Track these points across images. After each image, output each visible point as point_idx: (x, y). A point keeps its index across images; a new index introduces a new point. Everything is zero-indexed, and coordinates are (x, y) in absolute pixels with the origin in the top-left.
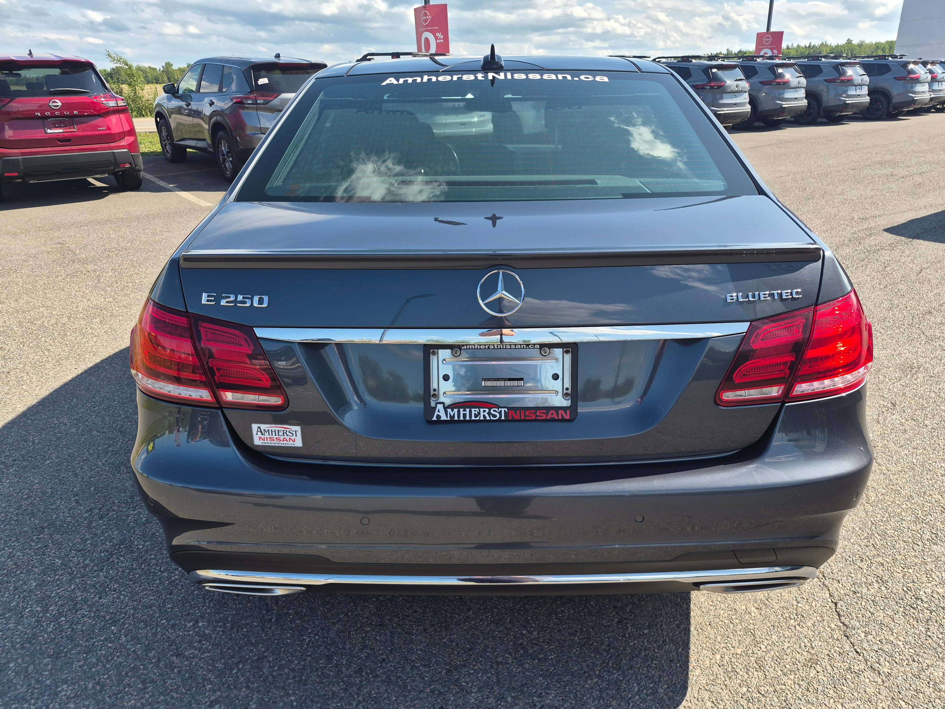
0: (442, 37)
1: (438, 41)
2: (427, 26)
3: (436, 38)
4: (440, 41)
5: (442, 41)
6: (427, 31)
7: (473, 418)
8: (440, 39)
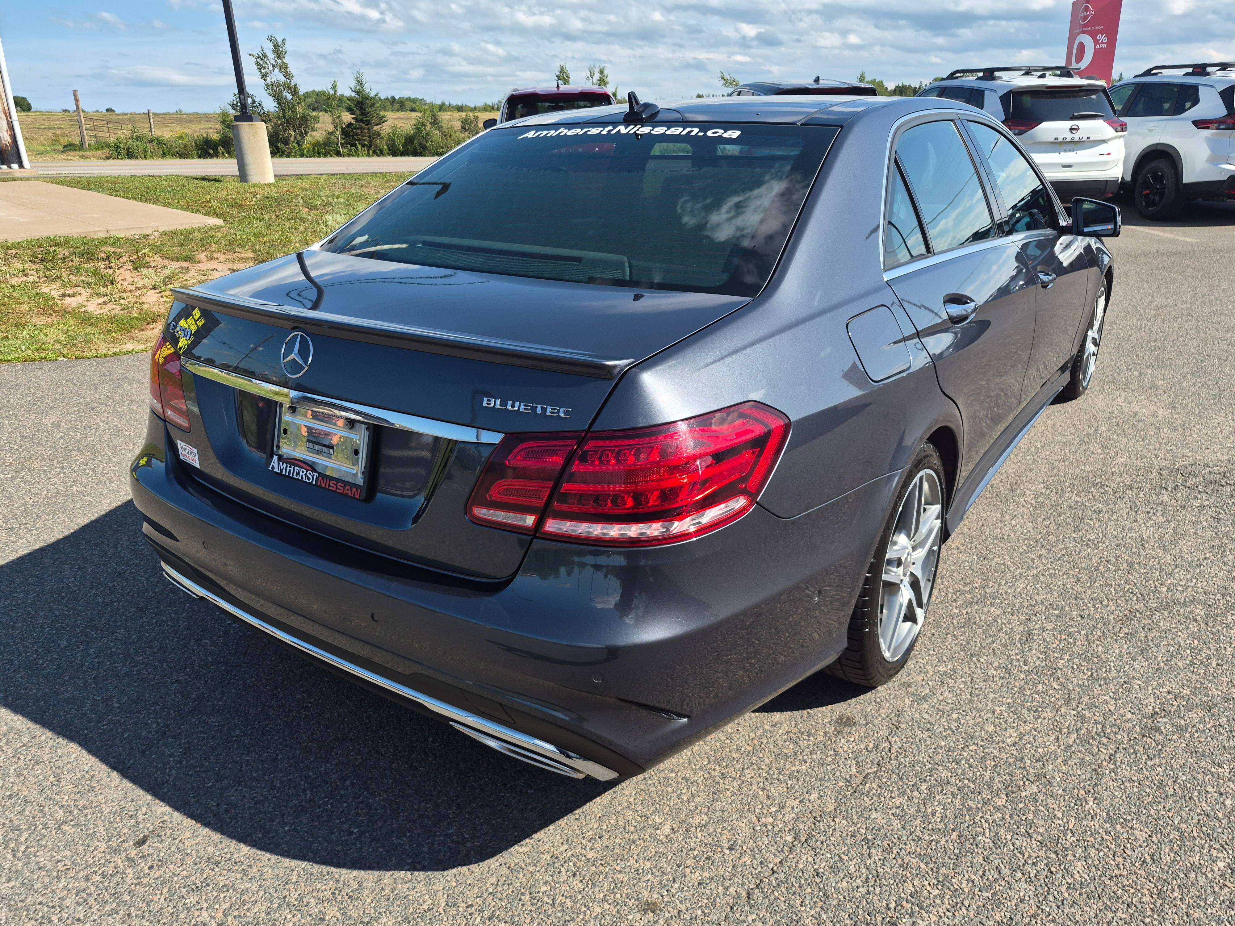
0: (1106, 40)
1: (1098, 46)
2: (1085, 26)
3: (1096, 42)
4: (1101, 46)
5: (1105, 46)
6: (1084, 32)
7: (295, 476)
8: (1102, 42)
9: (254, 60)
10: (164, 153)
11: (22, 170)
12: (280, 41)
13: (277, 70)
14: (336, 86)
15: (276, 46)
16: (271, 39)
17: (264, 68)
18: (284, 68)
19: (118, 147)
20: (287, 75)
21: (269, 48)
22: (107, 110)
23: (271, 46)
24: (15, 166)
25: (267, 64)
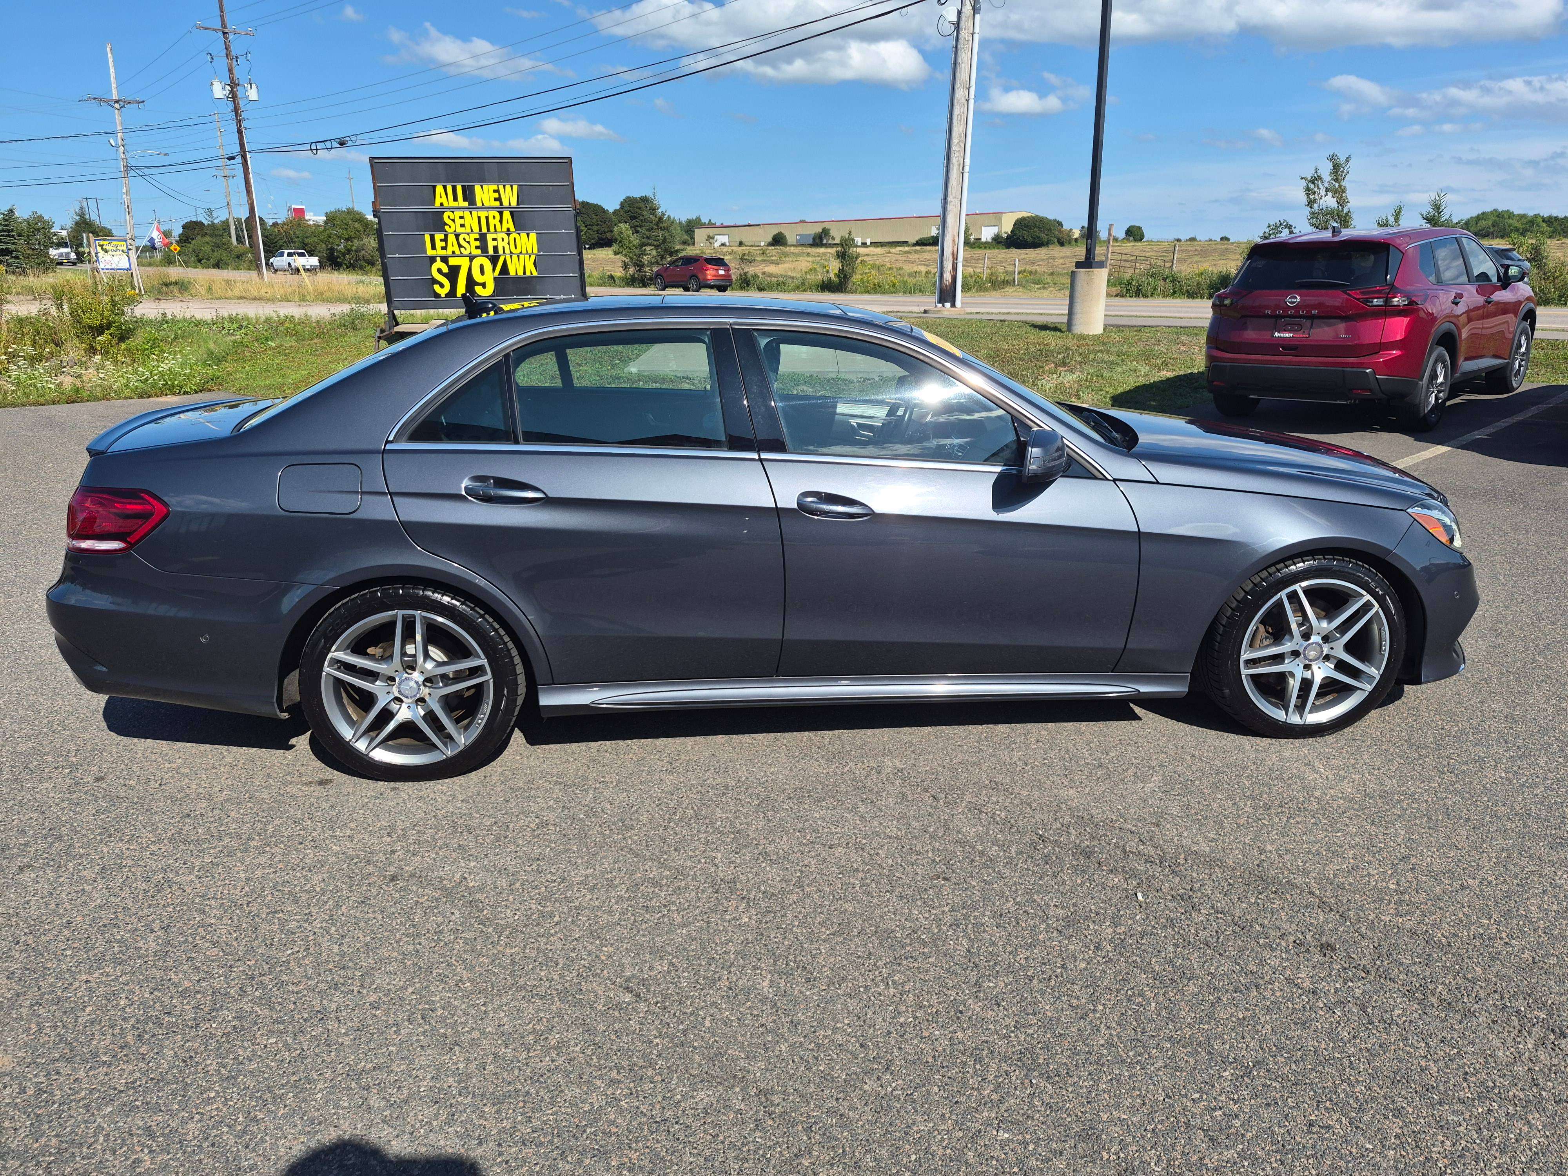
9: (1304, 183)
10: (1175, 292)
11: (953, 309)
12: (1342, 159)
13: (1330, 194)
14: (1399, 212)
15: (1336, 167)
16: (1332, 159)
17: (1314, 193)
18: (1339, 193)
19: (1130, 284)
20: (1342, 202)
21: (1326, 169)
22: (1222, 239)
23: (1330, 166)
24: (948, 305)
25: (1319, 188)
